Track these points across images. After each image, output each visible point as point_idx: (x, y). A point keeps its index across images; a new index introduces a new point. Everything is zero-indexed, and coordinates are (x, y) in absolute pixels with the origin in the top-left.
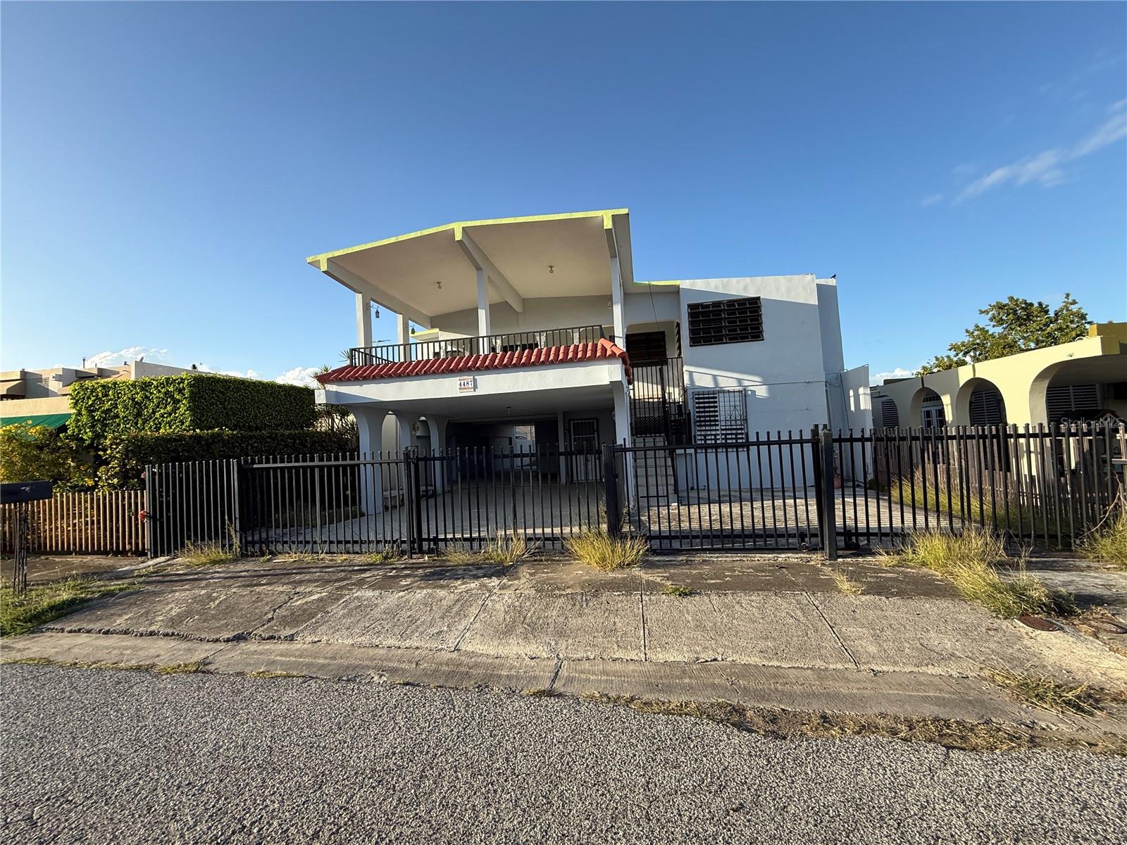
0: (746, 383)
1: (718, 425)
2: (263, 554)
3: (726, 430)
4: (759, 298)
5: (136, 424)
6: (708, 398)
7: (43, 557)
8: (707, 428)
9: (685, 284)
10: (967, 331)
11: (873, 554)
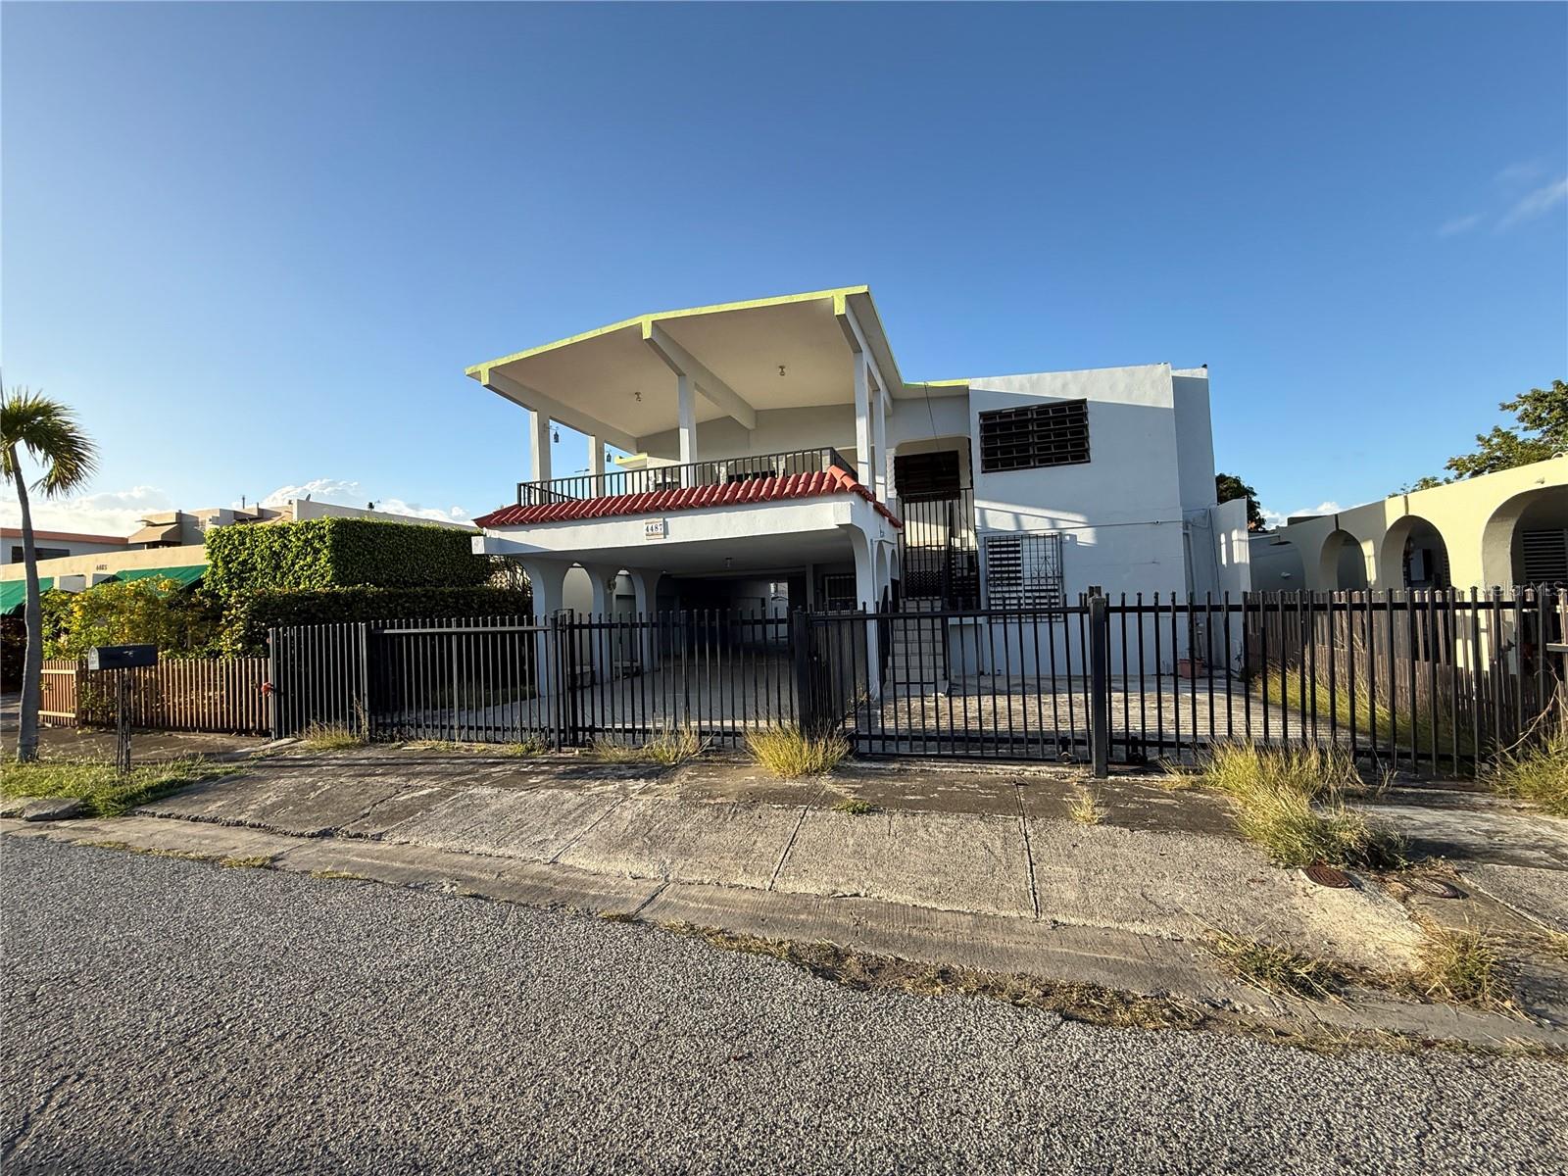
0: (1062, 525)
1: (1020, 584)
2: (393, 740)
3: (1031, 591)
4: (1084, 401)
5: (275, 577)
6: (1006, 547)
7: (166, 734)
8: (1005, 589)
9: (976, 384)
10: (1479, 438)
11: (1161, 772)
